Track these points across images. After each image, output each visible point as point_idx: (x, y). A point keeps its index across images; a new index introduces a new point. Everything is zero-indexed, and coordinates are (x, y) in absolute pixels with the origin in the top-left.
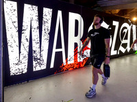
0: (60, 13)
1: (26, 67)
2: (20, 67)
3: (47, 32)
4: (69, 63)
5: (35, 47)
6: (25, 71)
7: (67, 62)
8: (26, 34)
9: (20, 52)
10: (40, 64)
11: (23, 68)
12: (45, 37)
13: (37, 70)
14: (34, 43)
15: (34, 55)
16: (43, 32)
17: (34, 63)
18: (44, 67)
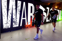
0: (24, 3)
1: (10, 25)
2: (7, 25)
3: (19, 11)
4: (28, 24)
5: (14, 17)
6: (10, 27)
7: (27, 24)
8: (10, 11)
9: (7, 19)
10: (16, 24)
11: (9, 25)
12: (18, 13)
13: (15, 27)
14: (13, 15)
15: (14, 20)
16: (17, 11)
17: (13, 23)
18: (17, 26)
